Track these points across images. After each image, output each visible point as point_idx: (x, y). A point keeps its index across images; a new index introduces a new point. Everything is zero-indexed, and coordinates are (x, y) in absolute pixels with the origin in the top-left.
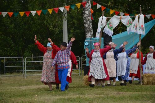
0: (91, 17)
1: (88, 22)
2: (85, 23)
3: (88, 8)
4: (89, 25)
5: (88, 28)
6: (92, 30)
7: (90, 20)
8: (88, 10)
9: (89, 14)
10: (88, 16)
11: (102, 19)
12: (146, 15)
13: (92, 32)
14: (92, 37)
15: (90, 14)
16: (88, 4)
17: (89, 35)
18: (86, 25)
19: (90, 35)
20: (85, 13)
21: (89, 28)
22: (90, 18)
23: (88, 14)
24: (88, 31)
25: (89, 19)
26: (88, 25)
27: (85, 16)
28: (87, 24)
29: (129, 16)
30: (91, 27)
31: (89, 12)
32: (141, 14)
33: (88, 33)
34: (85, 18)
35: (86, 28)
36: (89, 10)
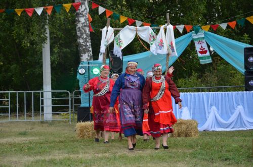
0: (89, 27)
1: (85, 36)
2: (79, 37)
3: (84, 13)
4: (86, 41)
5: (84, 46)
6: (91, 49)
7: (88, 32)
8: (83, 16)
9: (86, 22)
10: (85, 26)
11: (107, 31)
12: (177, 27)
13: (91, 53)
14: (90, 59)
15: (88, 22)
16: (83, 6)
17: (85, 57)
18: (81, 41)
19: (87, 57)
20: (79, 21)
21: (86, 45)
22: (87, 30)
23: (84, 23)
24: (84, 49)
25: (85, 32)
26: (84, 40)
27: (80, 25)
28: (82, 39)
29: (151, 26)
30: (88, 44)
31: (85, 19)
32: (168, 25)
33: (85, 53)
34: (79, 28)
35: (81, 45)
36: (86, 16)
